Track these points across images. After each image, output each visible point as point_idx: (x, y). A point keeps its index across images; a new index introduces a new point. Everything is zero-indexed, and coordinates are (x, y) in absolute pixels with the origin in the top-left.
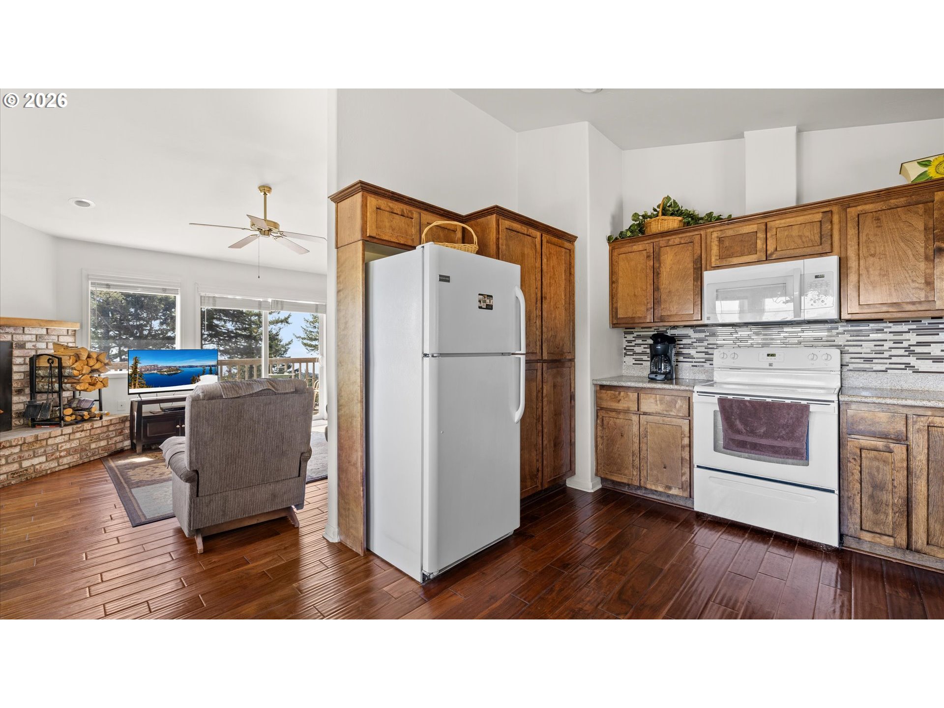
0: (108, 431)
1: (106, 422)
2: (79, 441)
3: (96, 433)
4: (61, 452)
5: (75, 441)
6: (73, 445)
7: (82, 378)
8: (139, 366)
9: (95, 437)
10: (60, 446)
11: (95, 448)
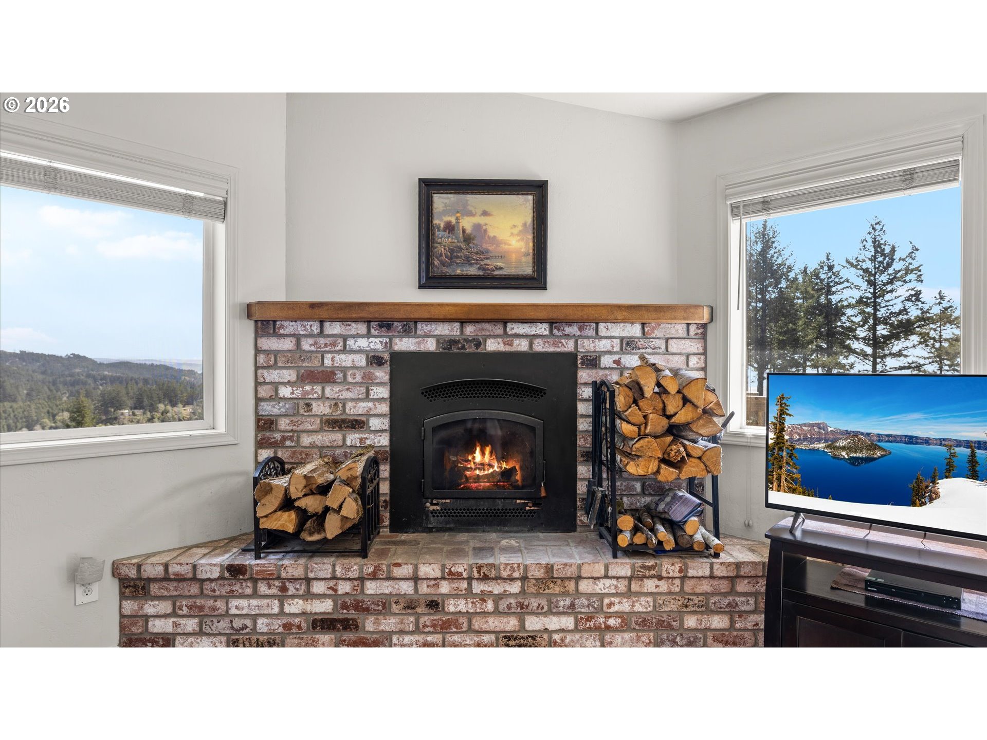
0: (732, 591)
1: (723, 568)
2: (654, 601)
3: (698, 591)
4: (608, 616)
5: (643, 599)
6: (638, 608)
7: (637, 445)
8: (789, 422)
9: (696, 600)
10: (606, 601)
11: (696, 630)
